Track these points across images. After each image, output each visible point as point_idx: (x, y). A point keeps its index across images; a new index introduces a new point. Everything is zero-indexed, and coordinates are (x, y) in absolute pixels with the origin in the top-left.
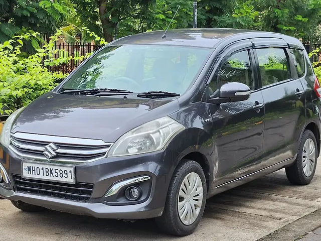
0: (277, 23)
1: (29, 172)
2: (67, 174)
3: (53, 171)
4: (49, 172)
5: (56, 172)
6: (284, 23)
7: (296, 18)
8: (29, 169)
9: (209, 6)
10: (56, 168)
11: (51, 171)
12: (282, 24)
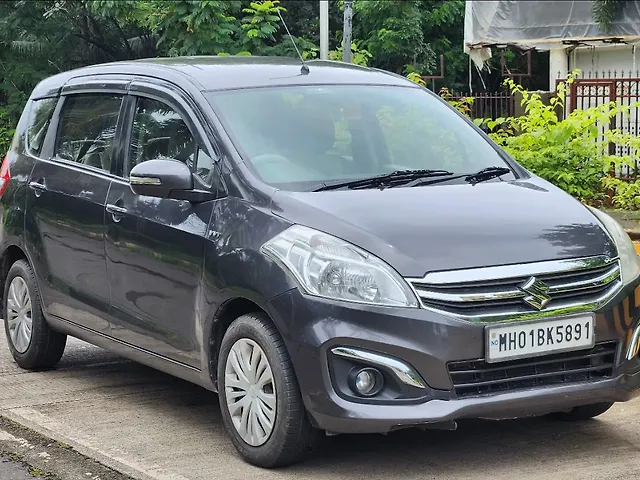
1: (503, 346)
2: (579, 332)
3: (554, 333)
4: (545, 337)
5: (558, 333)
8: (503, 340)
10: (559, 323)
11: (549, 333)
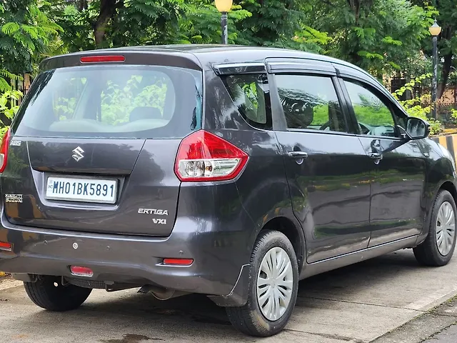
0: (357, 49)
6: (367, 48)
7: (384, 40)
9: (257, 26)
12: (365, 50)
